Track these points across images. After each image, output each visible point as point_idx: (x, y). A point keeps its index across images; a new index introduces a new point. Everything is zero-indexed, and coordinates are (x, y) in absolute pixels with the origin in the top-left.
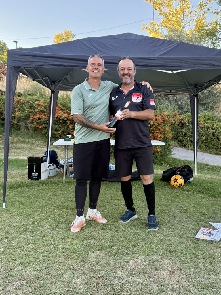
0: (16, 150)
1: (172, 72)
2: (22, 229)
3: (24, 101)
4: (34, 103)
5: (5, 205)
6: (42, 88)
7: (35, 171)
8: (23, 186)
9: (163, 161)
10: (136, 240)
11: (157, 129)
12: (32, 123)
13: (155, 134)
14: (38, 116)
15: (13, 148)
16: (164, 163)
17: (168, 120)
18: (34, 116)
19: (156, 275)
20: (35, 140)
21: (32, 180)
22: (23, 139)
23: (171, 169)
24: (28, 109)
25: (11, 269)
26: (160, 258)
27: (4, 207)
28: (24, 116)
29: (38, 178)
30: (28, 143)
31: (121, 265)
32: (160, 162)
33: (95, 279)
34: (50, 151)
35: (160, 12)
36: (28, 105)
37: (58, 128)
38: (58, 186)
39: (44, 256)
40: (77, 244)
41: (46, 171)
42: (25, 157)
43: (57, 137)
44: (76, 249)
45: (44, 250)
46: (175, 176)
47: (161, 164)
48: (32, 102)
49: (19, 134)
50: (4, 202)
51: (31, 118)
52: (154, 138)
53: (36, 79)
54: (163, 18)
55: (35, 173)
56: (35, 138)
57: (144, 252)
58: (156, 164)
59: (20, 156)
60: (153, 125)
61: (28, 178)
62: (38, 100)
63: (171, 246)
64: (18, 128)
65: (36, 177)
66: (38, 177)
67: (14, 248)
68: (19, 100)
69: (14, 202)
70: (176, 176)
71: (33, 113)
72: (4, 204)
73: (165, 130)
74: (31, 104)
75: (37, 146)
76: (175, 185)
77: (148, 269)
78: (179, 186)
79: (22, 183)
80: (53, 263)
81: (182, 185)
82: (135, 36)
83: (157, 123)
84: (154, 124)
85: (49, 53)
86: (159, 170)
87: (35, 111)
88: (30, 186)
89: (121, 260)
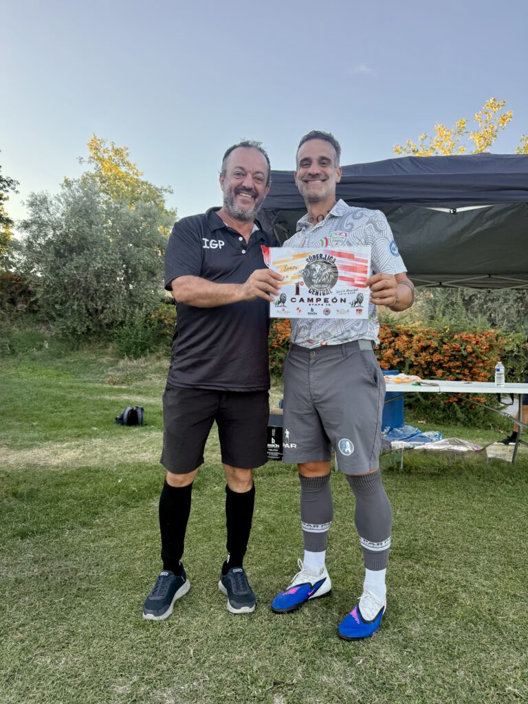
7: (273, 441)
9: (490, 420)
11: (480, 360)
13: (474, 369)
16: (492, 425)
29: (279, 455)
32: (483, 422)
47: (487, 428)
52: (472, 378)
55: (273, 445)
60: (471, 353)
65: (277, 454)
83: (479, 350)
84: (474, 352)
88: (270, 474)
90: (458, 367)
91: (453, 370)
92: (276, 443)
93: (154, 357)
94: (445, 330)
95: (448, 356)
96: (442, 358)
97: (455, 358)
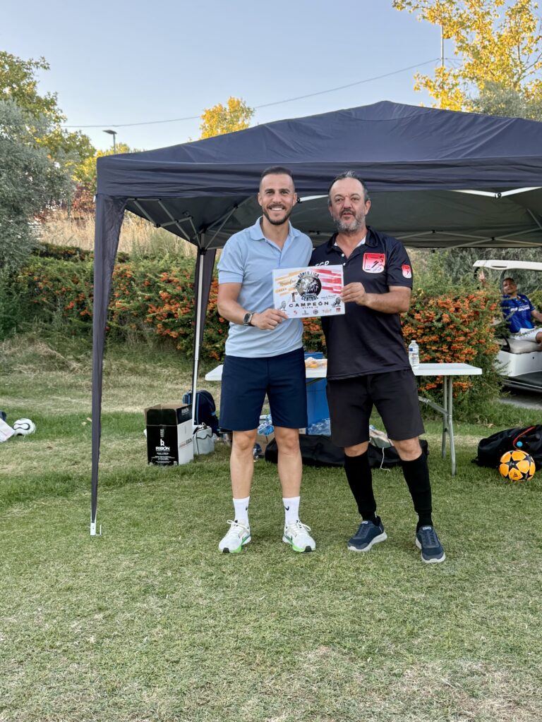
0: (115, 392)
1: (497, 195)
2: (137, 587)
3: (133, 272)
4: (156, 276)
5: (95, 527)
6: (175, 240)
7: (162, 443)
8: (136, 480)
9: (477, 412)
10: (418, 618)
11: (460, 332)
12: (153, 324)
13: (454, 345)
14: (167, 307)
15: (109, 387)
16: (480, 417)
17: (488, 311)
18: (157, 308)
19: (472, 710)
20: (160, 366)
21: (156, 464)
22: (131, 365)
23: (501, 434)
24: (143, 291)
25: (114, 690)
26: (481, 667)
27: (93, 532)
28: (134, 310)
29: (170, 459)
30: (145, 372)
31: (382, 683)
32: (469, 414)
33: (319, 717)
34: (197, 394)
35: (460, 44)
36: (144, 283)
37: (215, 336)
38: (219, 478)
39: (192, 657)
40: (270, 627)
41: (188, 442)
42: (137, 407)
43: (213, 358)
44: (269, 639)
45: (191, 640)
46: (511, 453)
47: (473, 421)
48: (151, 276)
49: (124, 353)
50: (93, 519)
51: (150, 313)
52: (453, 356)
53: (163, 222)
54: (467, 58)
55: (162, 447)
56: (160, 360)
57: (440, 651)
58: (458, 420)
59: (127, 405)
60: (448, 324)
61: (146, 458)
62: (165, 271)
63: (509, 636)
64: (121, 337)
65: (167, 458)
66: (170, 457)
67: (120, 636)
68: (122, 272)
69: (116, 519)
70: (514, 452)
71: (156, 301)
72: (93, 526)
73: (480, 336)
74: (150, 279)
75: (166, 380)
76: (511, 477)
77: (452, 694)
78: (522, 479)
79: (134, 472)
80: (214, 674)
81: (529, 476)
82: (402, 109)
83: (459, 319)
84: (452, 322)
85: (194, 162)
86: (469, 437)
87: (159, 297)
88: (153, 480)
89: (382, 669)
90: (435, 342)
91: (428, 347)
92: (166, 445)
93: (24, 339)
94: (419, 293)
95: (421, 328)
96: (413, 331)
97: (431, 330)
